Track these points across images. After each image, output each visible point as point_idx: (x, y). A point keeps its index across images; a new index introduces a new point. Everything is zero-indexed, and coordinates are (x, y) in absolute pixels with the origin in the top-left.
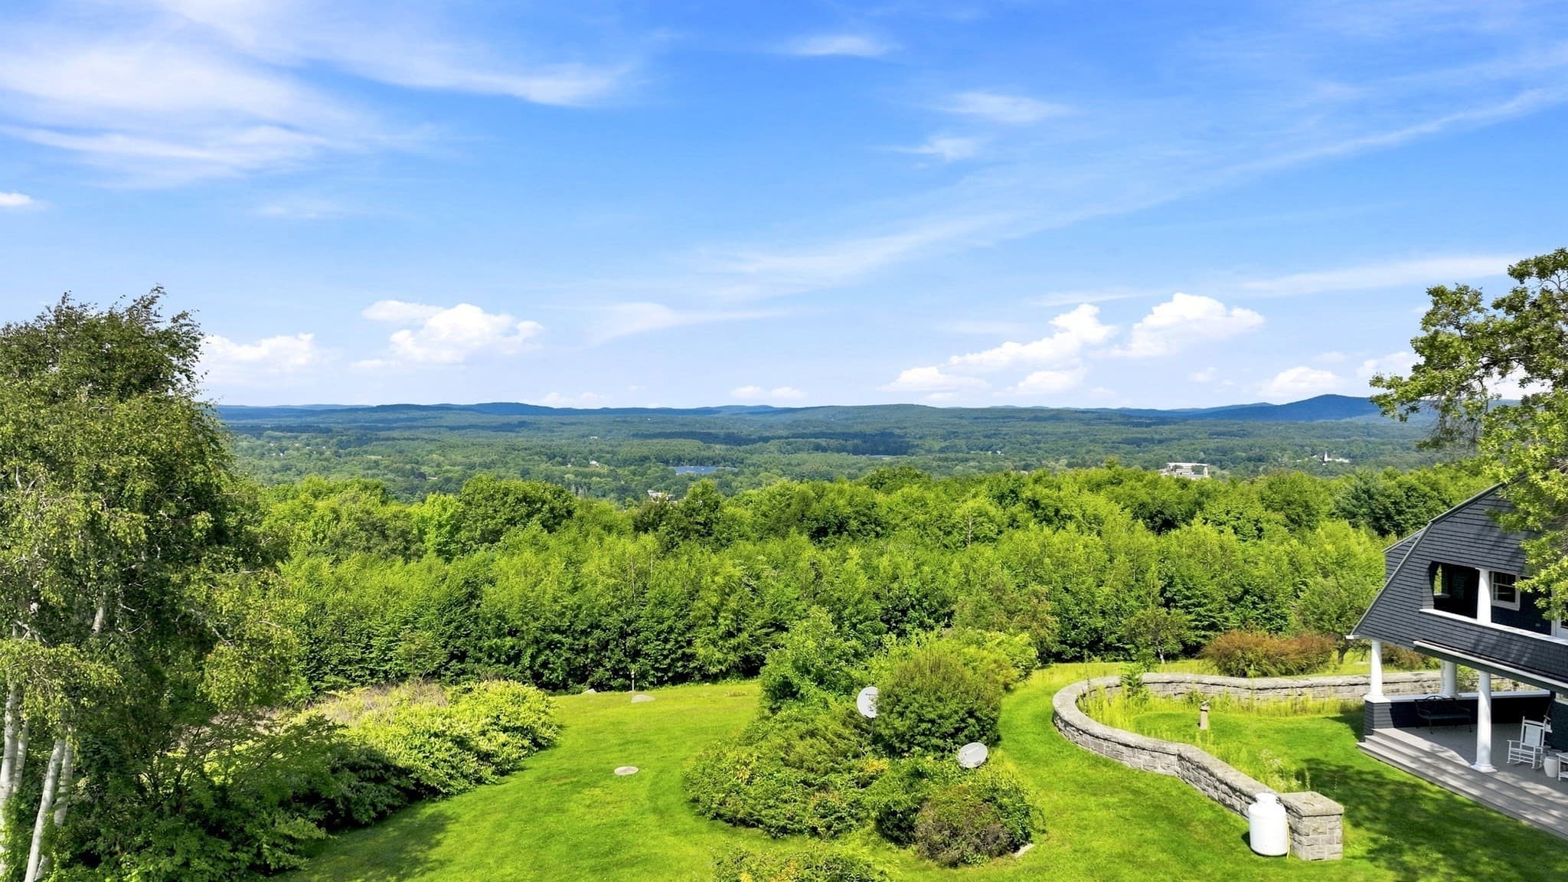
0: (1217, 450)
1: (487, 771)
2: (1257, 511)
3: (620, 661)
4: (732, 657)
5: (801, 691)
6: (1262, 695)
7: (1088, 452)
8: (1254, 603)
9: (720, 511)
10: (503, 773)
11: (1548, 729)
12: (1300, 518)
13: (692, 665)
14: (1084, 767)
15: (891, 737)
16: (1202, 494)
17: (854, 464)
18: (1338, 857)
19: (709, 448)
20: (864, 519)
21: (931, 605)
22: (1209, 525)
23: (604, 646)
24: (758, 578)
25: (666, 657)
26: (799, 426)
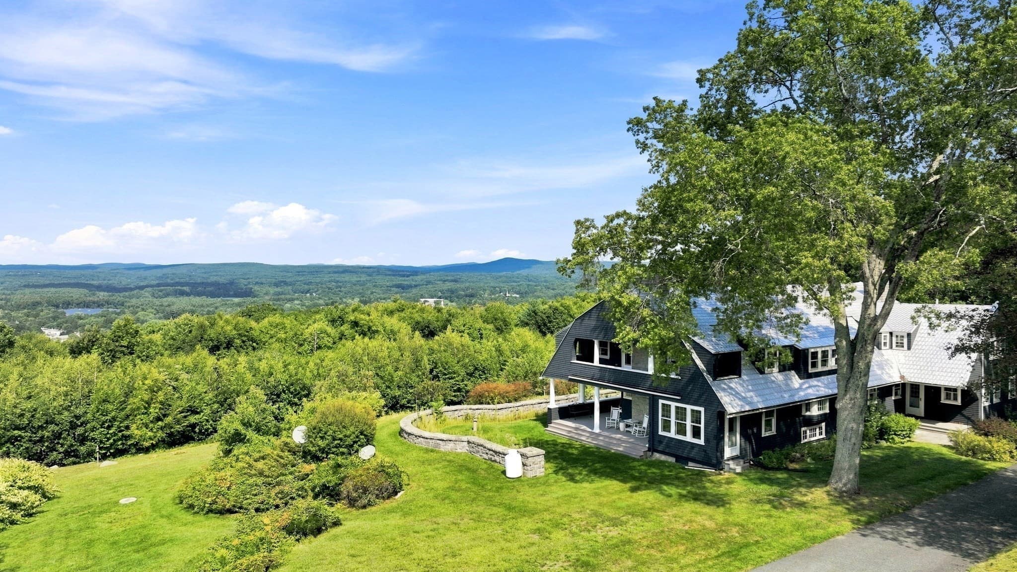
0: (448, 290)
1: (17, 516)
2: (479, 324)
3: (72, 445)
4: (160, 434)
5: (248, 437)
6: (500, 412)
7: (372, 293)
8: (480, 375)
9: (140, 337)
10: (31, 515)
11: (621, 411)
12: (502, 327)
13: (129, 443)
14: (421, 454)
15: (316, 451)
16: (450, 315)
17: (212, 304)
18: (543, 474)
19: (94, 295)
20: (244, 338)
21: (295, 390)
22: (455, 333)
23: (58, 436)
24: (177, 380)
25: (109, 439)
26: (168, 277)
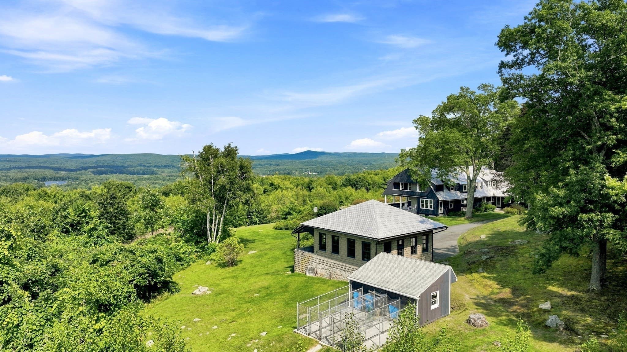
11: (408, 204)
26: (100, 163)
